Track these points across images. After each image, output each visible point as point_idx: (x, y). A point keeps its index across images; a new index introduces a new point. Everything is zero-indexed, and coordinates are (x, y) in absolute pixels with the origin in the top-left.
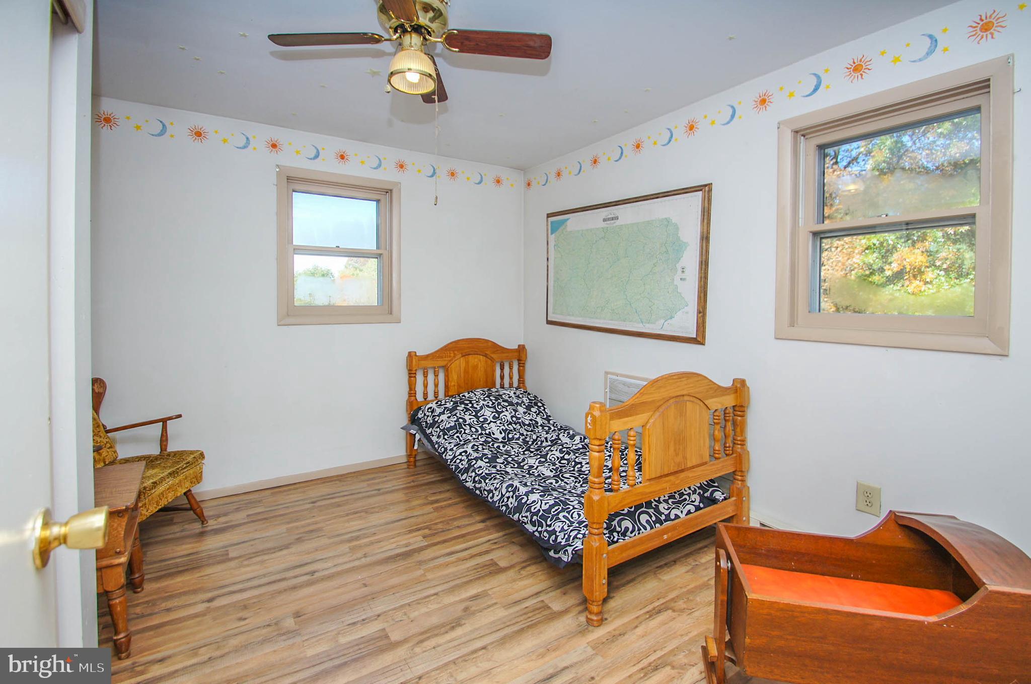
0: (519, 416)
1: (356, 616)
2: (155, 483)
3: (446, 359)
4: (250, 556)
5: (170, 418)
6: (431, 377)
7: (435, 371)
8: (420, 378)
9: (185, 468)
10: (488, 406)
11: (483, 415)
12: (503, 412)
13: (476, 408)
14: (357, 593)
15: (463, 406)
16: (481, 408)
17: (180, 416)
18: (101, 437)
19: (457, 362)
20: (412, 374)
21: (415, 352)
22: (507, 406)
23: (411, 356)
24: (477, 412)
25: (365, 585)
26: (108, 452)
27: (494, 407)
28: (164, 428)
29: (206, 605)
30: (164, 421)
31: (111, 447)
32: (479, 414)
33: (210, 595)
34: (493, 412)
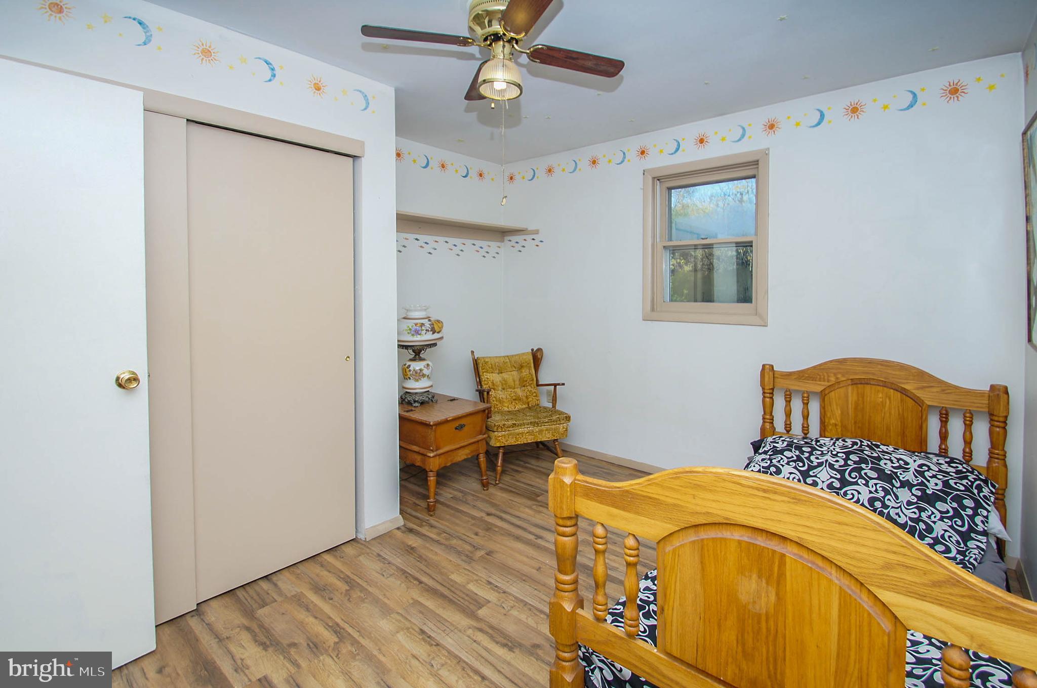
0: (887, 503)
1: (498, 580)
2: (515, 424)
3: (823, 383)
4: (543, 505)
5: (559, 384)
6: (797, 405)
7: (803, 397)
8: (779, 403)
9: (546, 422)
10: (831, 466)
11: (815, 476)
12: (856, 483)
13: (812, 462)
14: (526, 569)
15: (797, 453)
16: (820, 464)
17: (563, 384)
18: (532, 388)
19: (842, 391)
20: (768, 394)
21: (772, 366)
22: (872, 479)
23: (767, 371)
24: (811, 468)
25: (539, 569)
26: (533, 399)
27: (842, 472)
28: (555, 389)
29: (483, 515)
30: (555, 385)
31: (536, 396)
32: (811, 473)
33: (493, 511)
34: (832, 477)
